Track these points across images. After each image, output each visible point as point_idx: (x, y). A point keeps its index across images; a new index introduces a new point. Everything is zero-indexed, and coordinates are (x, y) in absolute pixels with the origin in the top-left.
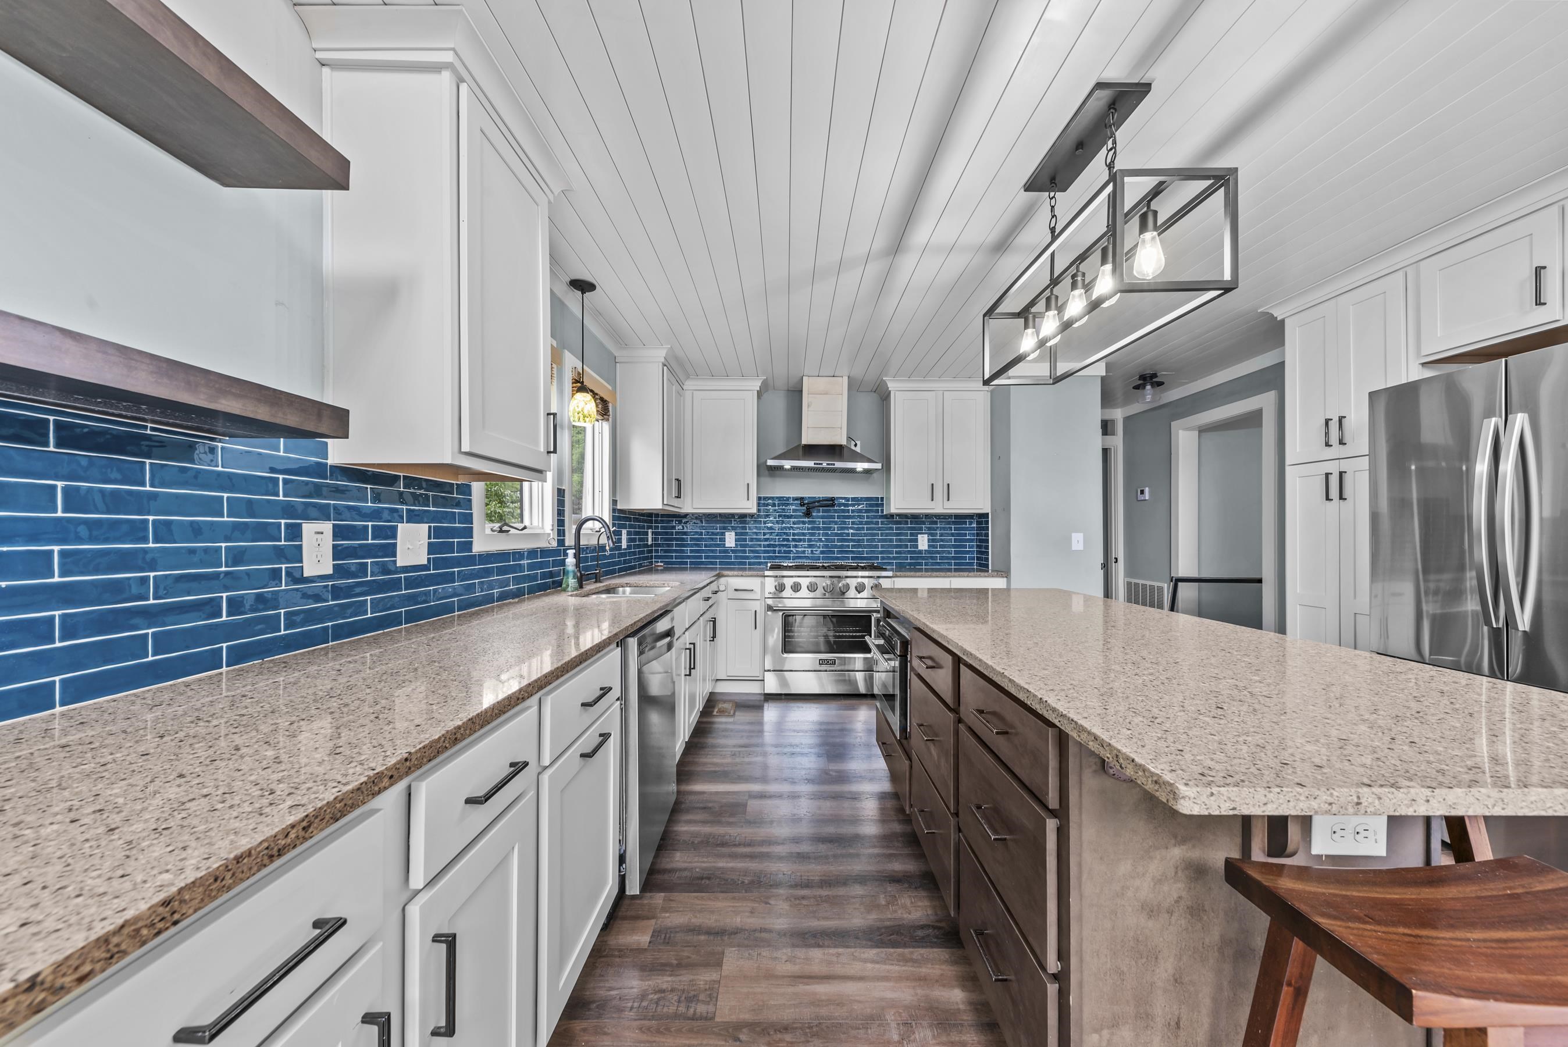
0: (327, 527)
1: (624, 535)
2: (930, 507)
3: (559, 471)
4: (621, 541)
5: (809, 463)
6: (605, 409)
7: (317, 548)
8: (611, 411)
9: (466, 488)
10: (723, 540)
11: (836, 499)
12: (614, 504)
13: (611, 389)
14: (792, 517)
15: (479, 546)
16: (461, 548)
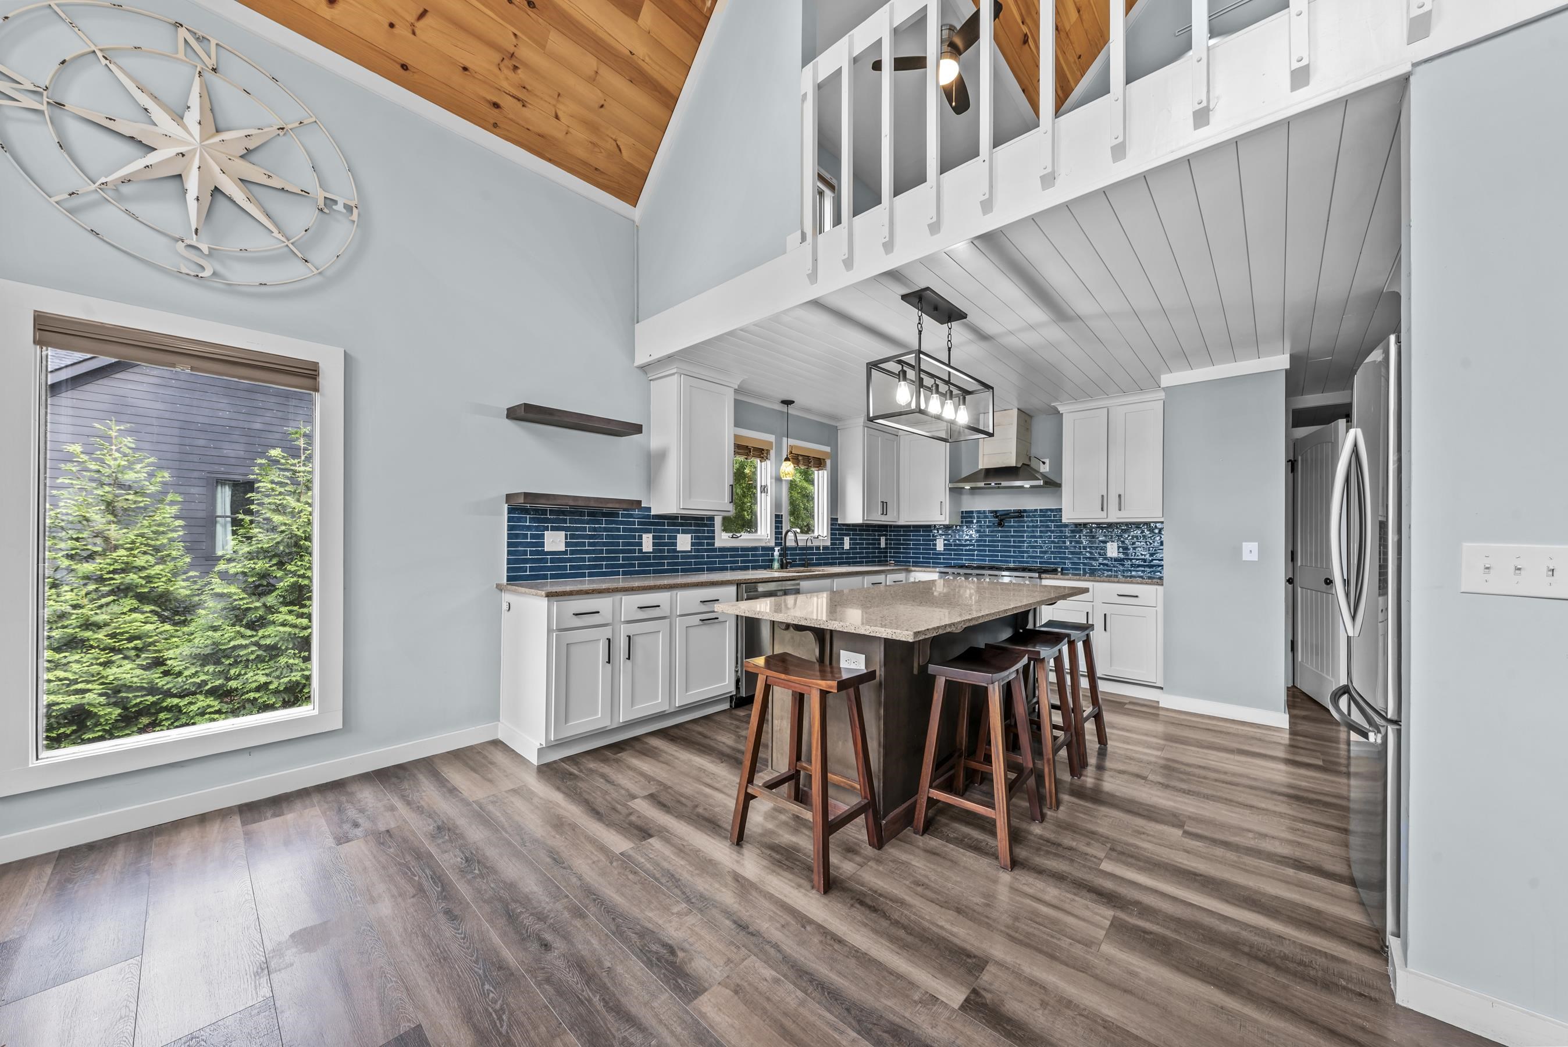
0: (650, 536)
1: (847, 540)
2: (1100, 517)
3: (777, 505)
4: (843, 544)
5: (982, 484)
6: (820, 463)
7: (647, 543)
8: (828, 462)
9: (711, 519)
10: (935, 545)
11: (1025, 511)
12: (833, 521)
13: (828, 449)
14: (988, 527)
15: (718, 544)
16: (708, 544)
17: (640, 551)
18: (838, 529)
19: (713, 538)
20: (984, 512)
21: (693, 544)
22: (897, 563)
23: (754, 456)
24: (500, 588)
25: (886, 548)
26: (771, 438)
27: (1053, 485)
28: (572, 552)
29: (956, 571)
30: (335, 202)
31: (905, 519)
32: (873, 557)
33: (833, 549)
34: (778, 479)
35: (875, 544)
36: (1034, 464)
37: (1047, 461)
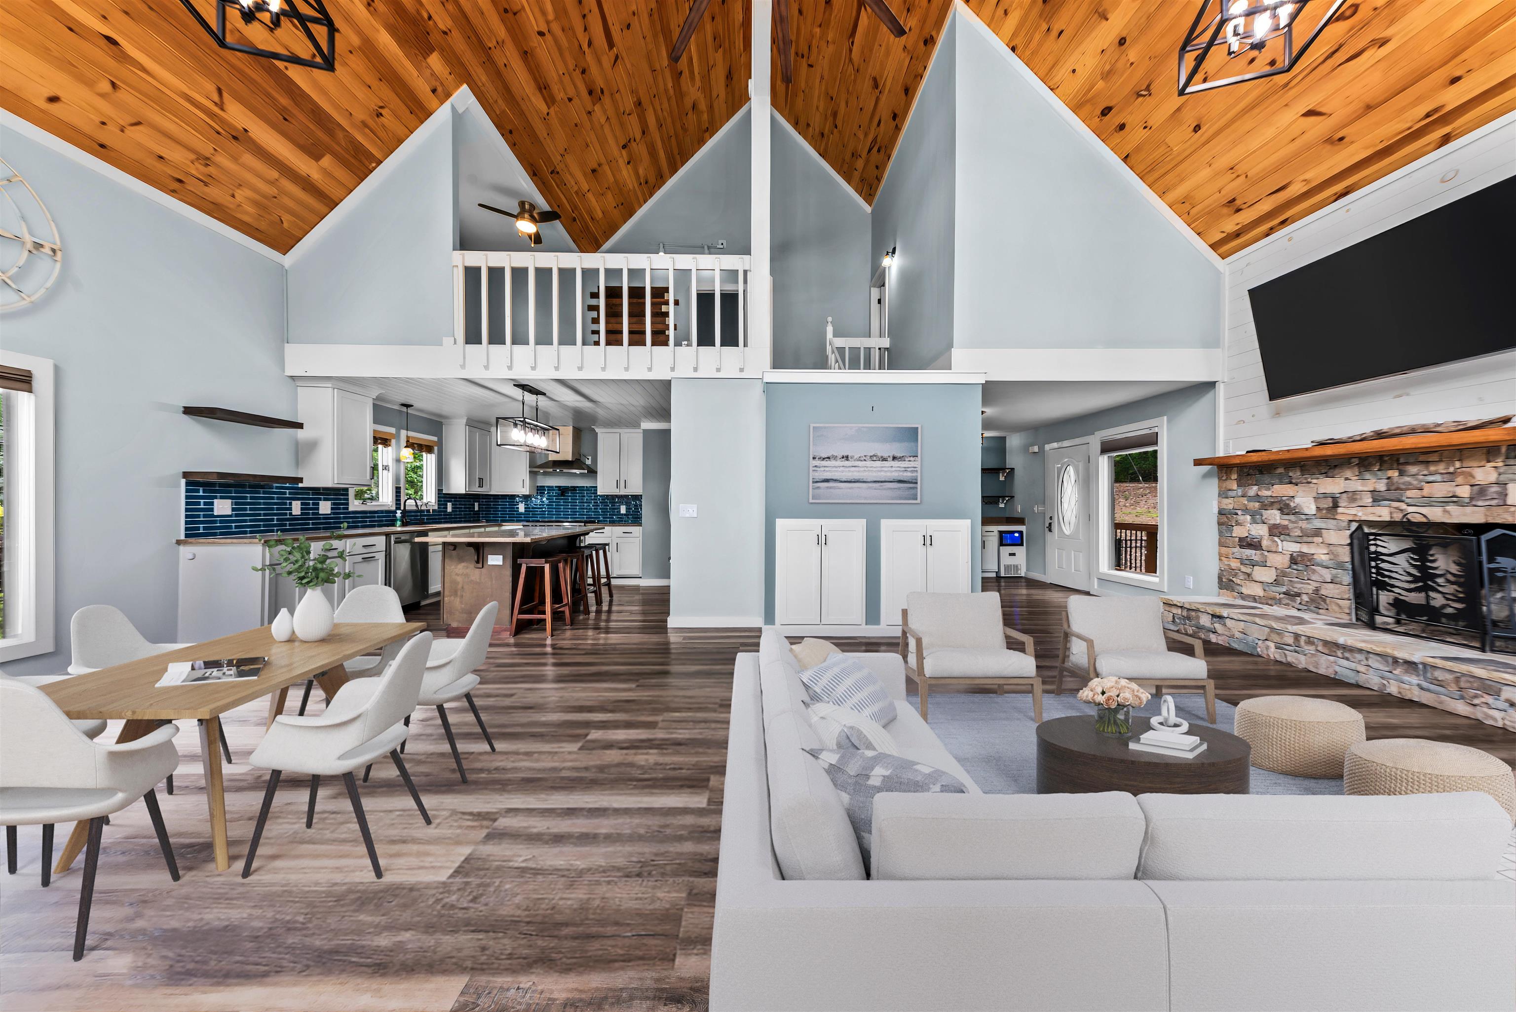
0: (299, 502)
1: (449, 505)
2: (616, 492)
3: (397, 479)
4: (446, 508)
5: (551, 470)
6: (429, 450)
7: (296, 508)
8: (436, 448)
9: (347, 490)
10: (518, 508)
11: (577, 487)
12: (439, 492)
13: (435, 439)
14: (555, 496)
15: (351, 509)
16: (344, 509)
17: (291, 514)
18: (443, 497)
19: (347, 504)
20: (552, 487)
21: (332, 509)
22: (487, 521)
23: (380, 443)
24: (179, 542)
25: (479, 511)
26: (393, 430)
27: (592, 472)
28: (237, 515)
29: (534, 524)
30: (42, 246)
31: (496, 489)
32: (469, 518)
33: (439, 511)
34: (398, 461)
35: (470, 508)
36: (582, 458)
37: (590, 458)
